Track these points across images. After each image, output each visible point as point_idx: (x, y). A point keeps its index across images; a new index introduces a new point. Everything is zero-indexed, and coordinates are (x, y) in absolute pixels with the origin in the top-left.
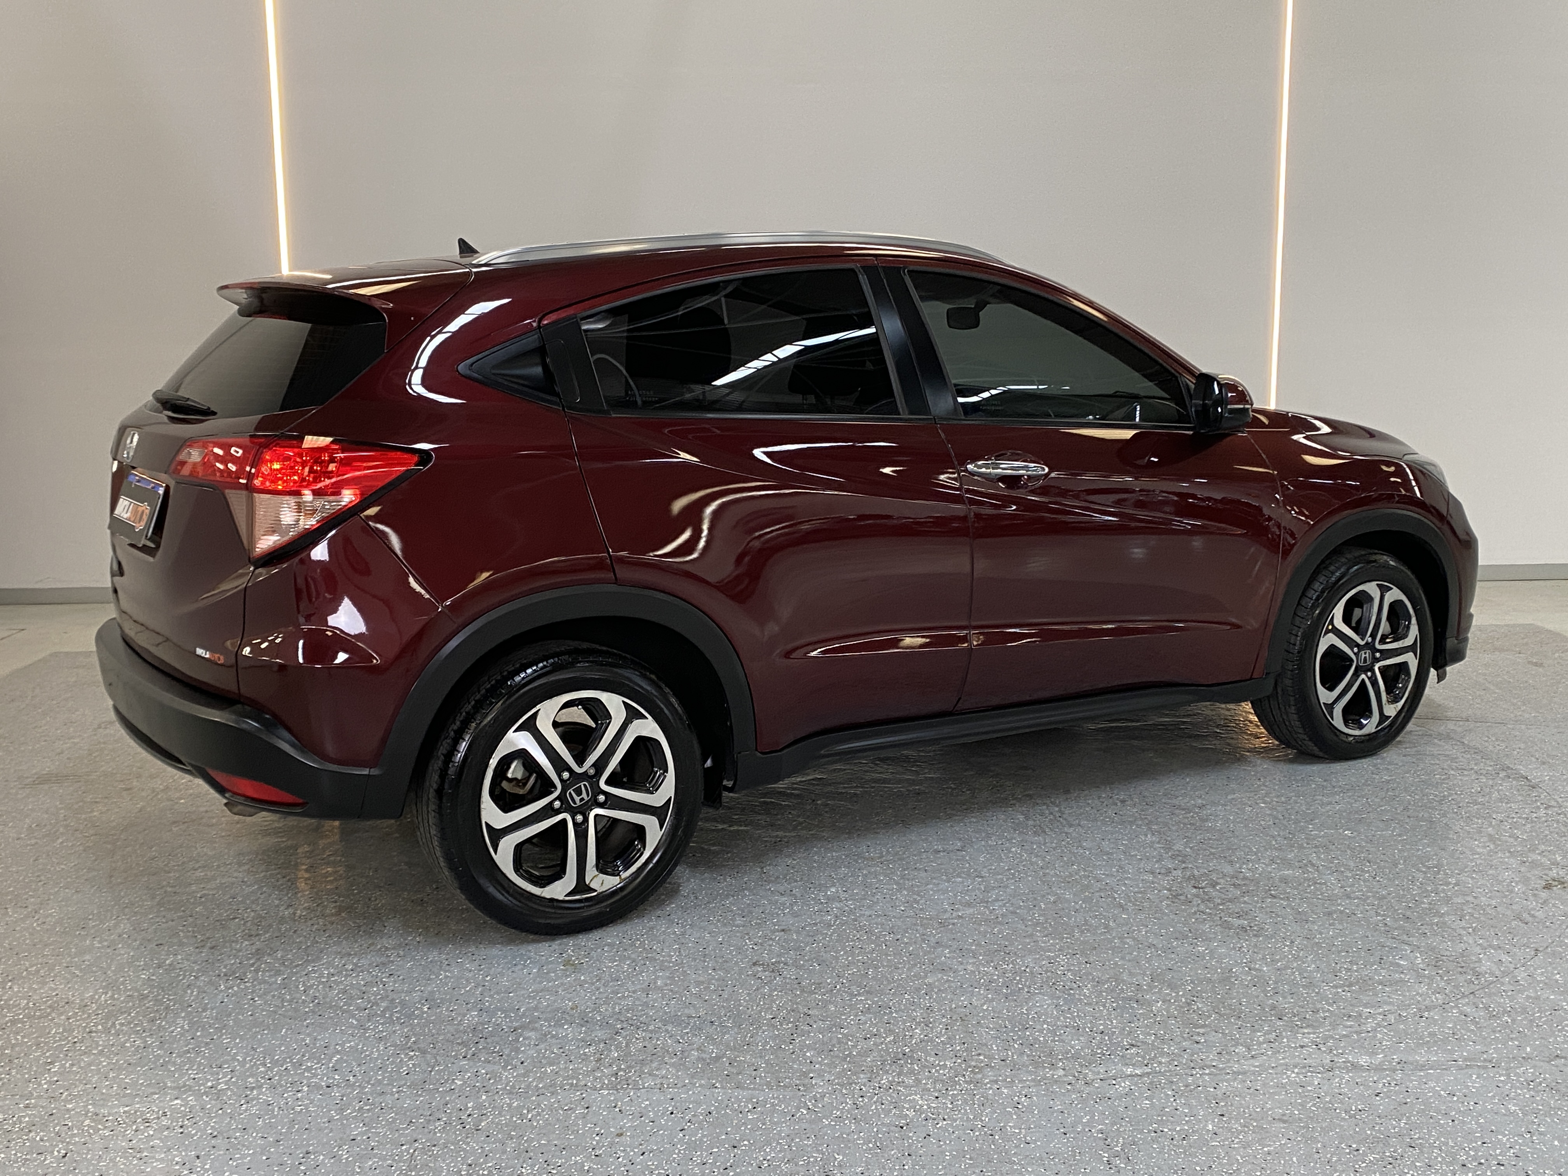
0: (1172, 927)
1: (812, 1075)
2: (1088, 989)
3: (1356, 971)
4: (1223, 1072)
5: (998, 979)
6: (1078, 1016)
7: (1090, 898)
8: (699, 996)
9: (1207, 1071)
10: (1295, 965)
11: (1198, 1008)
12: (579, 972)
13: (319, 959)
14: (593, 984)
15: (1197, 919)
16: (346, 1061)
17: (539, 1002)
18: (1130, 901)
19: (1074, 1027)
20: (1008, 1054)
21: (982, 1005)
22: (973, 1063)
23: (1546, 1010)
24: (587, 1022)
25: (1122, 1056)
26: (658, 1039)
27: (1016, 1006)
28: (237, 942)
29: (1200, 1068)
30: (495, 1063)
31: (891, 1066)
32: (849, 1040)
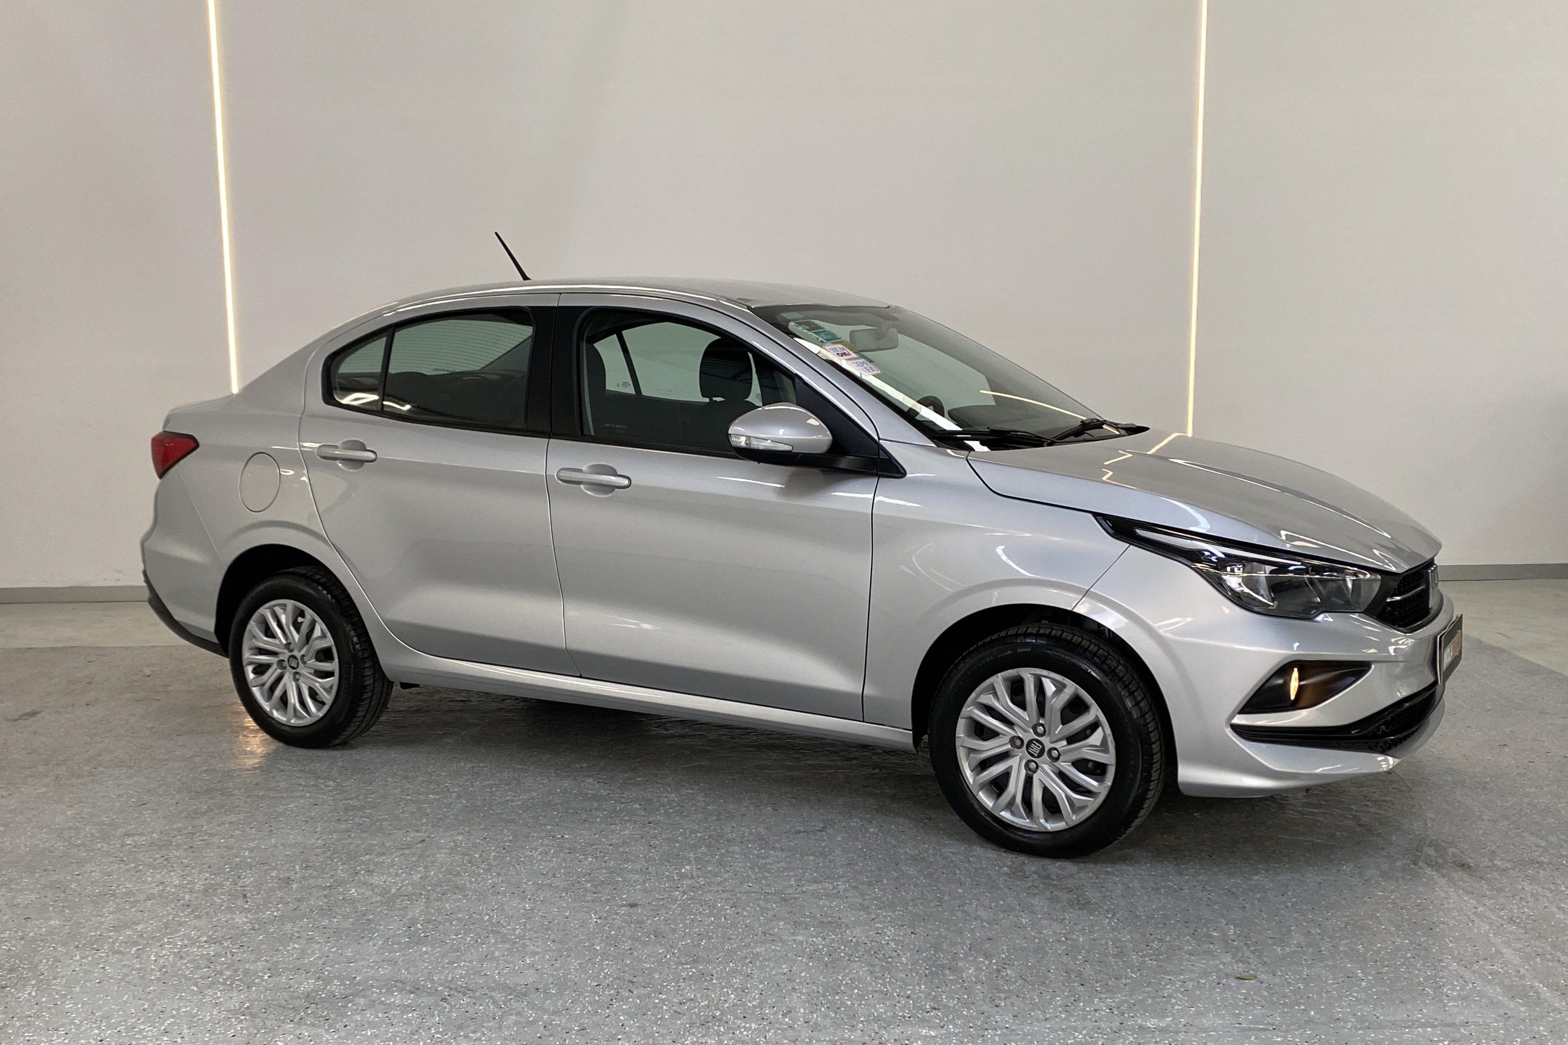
0: (1002, 901)
1: (620, 1037)
2: (907, 958)
3: (1168, 942)
4: (1014, 1033)
5: (823, 948)
6: (889, 982)
7: (933, 874)
8: (531, 966)
9: (999, 1032)
10: (1111, 935)
11: (1007, 975)
12: (423, 944)
13: (177, 931)
14: (433, 954)
15: (1028, 894)
16: (177, 1024)
17: (377, 971)
18: (969, 877)
19: (882, 992)
20: (813, 1016)
21: (801, 972)
22: (777, 1025)
23: (1342, 977)
24: (418, 989)
25: (921, 1019)
26: (481, 1004)
27: (834, 973)
28: (102, 916)
29: (992, 1030)
30: (319, 1027)
31: (698, 1028)
32: (665, 1005)
